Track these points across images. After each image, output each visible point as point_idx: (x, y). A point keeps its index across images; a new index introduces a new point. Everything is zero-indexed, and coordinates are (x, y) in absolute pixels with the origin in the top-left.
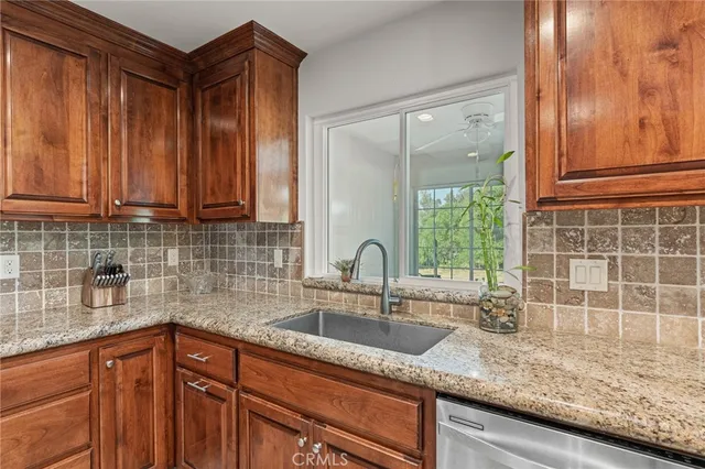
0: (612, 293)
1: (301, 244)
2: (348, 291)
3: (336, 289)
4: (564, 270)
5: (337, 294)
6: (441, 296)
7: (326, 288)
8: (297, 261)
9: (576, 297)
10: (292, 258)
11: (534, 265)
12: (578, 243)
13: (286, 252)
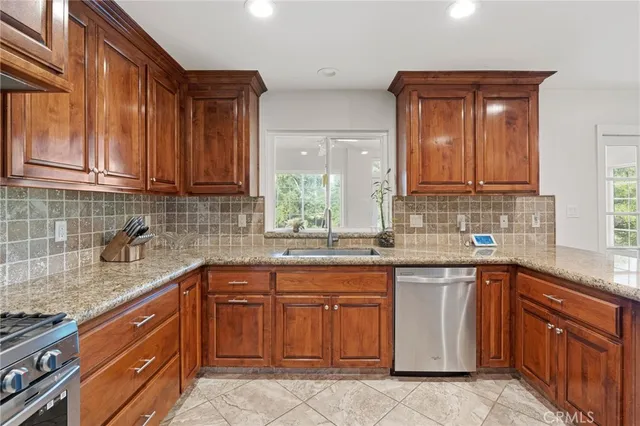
0: (424, 228)
1: (263, 210)
2: (300, 238)
3: (293, 237)
4: (408, 220)
5: (291, 240)
6: (356, 236)
7: (284, 237)
8: (259, 222)
9: (411, 231)
10: (255, 219)
11: (397, 218)
12: (413, 208)
13: (249, 217)
